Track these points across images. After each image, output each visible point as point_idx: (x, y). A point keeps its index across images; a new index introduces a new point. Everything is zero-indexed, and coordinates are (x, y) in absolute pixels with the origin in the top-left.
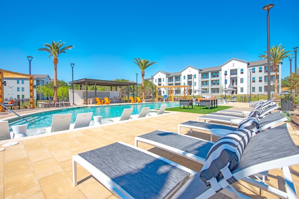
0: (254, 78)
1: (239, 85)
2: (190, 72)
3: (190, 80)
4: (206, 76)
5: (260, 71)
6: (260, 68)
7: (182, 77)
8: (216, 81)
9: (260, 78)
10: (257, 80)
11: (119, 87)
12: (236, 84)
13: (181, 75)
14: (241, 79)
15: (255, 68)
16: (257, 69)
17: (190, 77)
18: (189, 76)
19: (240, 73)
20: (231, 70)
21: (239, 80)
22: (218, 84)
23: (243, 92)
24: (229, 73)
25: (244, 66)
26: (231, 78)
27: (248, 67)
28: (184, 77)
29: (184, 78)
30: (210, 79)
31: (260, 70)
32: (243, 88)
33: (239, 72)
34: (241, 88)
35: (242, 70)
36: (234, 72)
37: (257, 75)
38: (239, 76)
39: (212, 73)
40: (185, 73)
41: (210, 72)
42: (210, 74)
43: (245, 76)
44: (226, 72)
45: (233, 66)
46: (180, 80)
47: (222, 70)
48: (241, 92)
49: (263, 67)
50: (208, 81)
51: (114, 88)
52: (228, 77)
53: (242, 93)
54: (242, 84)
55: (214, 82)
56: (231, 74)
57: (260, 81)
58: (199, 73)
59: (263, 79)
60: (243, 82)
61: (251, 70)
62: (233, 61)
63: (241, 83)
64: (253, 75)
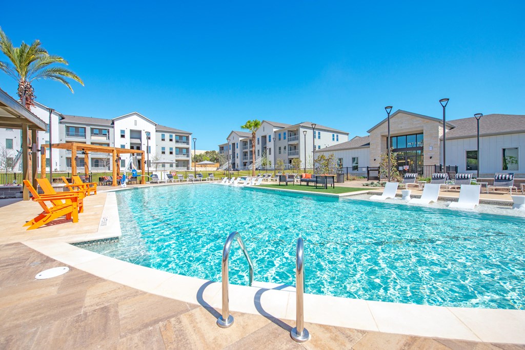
0: (164, 148)
4: (78, 131)
5: (171, 140)
6: (171, 136)
9: (171, 149)
10: (167, 151)
15: (164, 135)
16: (167, 136)
19: (146, 138)
20: (132, 131)
24: (127, 134)
25: (151, 128)
26: (131, 143)
27: (157, 131)
30: (88, 140)
31: (171, 138)
33: (144, 136)
36: (136, 134)
37: (168, 145)
39: (93, 129)
42: (88, 129)
43: (153, 143)
44: (123, 132)
45: (136, 124)
47: (115, 128)
49: (173, 135)
52: (127, 142)
56: (131, 138)
57: (171, 153)
58: (60, 123)
59: (174, 151)
60: (150, 153)
62: (135, 117)
64: (163, 143)
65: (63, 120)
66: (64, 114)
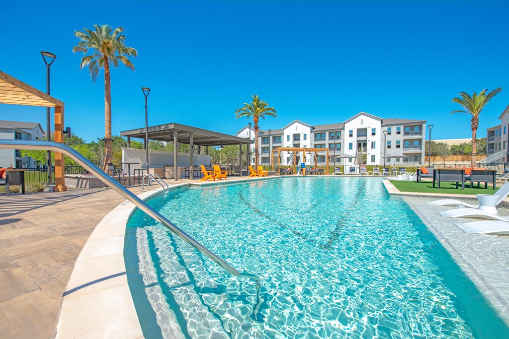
0: (389, 142)
1: (370, 151)
2: (297, 130)
3: (296, 142)
4: (321, 136)
5: (399, 133)
6: (398, 129)
7: (284, 138)
8: (336, 144)
9: (398, 142)
10: (394, 145)
11: (220, 146)
12: (366, 150)
13: (283, 134)
14: (372, 142)
15: (391, 128)
16: (394, 129)
17: (297, 138)
18: (295, 135)
19: (371, 134)
20: (358, 130)
21: (369, 145)
22: (339, 149)
23: (374, 161)
24: (355, 134)
25: (376, 124)
26: (358, 141)
27: (382, 126)
28: (288, 136)
29: (288, 139)
30: (327, 142)
31: (398, 131)
32: (374, 156)
33: (369, 132)
34: (372, 156)
35: (374, 130)
36: (362, 132)
37: (394, 138)
38: (370, 138)
39: (330, 133)
40: (290, 131)
41: (327, 130)
42: (327, 133)
43: (378, 139)
44: (351, 131)
45: (362, 123)
46: (281, 142)
47: (345, 129)
48: (372, 161)
49: (402, 127)
50: (325, 144)
51: (203, 148)
52: (354, 140)
53: (373, 164)
54: (373, 150)
55: (333, 146)
56: (358, 136)
57: (398, 146)
58: (311, 132)
59: (401, 144)
60: (375, 148)
61: (385, 133)
62: (362, 117)
63: (372, 148)
64: (389, 138)
65: (314, 130)
66: (313, 126)
